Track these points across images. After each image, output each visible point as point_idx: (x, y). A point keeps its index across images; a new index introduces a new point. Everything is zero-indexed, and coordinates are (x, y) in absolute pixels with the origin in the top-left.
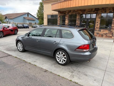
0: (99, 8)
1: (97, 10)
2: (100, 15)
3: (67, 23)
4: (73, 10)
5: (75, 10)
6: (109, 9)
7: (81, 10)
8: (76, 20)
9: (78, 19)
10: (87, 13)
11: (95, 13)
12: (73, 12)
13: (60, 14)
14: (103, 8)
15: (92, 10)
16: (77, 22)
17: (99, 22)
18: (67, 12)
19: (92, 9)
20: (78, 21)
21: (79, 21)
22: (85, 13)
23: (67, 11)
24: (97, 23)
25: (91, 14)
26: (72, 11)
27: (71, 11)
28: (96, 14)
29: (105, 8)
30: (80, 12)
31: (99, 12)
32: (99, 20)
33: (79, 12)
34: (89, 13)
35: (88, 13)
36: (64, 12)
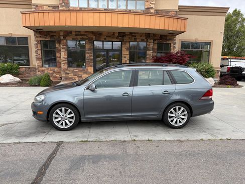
0: (124, 33)
1: (123, 36)
2: (127, 45)
3: (63, 58)
4: (76, 31)
5: (80, 32)
6: (141, 36)
7: (92, 32)
8: (85, 51)
9: (90, 50)
10: (105, 39)
11: (119, 40)
12: (76, 35)
13: (40, 37)
14: (131, 33)
15: (114, 34)
16: (86, 55)
17: (128, 56)
18: (62, 34)
19: (114, 32)
20: (88, 53)
21: (91, 54)
22: (102, 40)
23: (61, 31)
24: (125, 57)
25: (112, 42)
26: (74, 34)
27: (70, 32)
28: (120, 43)
29: (135, 33)
30: (91, 35)
31: (126, 39)
32: (128, 52)
33: (89, 36)
34: (110, 39)
35: (107, 39)
36: (52, 34)
